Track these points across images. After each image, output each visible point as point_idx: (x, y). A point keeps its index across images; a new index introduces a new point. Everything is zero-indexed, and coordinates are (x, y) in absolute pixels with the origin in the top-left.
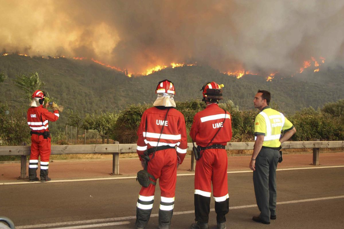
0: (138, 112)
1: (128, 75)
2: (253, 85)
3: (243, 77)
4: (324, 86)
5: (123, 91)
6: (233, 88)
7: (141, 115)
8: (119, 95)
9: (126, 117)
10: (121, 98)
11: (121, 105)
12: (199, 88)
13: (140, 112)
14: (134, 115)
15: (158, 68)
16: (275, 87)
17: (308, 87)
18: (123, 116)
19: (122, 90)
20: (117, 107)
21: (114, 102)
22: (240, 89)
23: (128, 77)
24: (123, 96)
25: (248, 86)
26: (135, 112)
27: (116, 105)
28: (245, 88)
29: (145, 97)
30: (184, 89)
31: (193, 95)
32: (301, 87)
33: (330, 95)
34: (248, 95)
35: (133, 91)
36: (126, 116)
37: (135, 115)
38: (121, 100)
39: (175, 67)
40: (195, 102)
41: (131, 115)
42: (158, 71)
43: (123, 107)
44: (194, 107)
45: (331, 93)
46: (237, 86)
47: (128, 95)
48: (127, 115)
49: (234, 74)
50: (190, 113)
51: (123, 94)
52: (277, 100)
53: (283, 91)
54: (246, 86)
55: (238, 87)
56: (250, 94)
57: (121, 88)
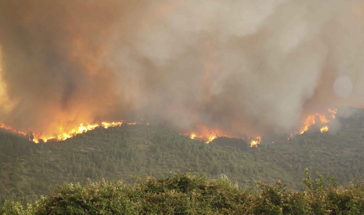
0: (78, 199)
1: (34, 140)
2: (231, 153)
3: (215, 140)
4: (337, 153)
5: (25, 166)
6: (200, 159)
7: (83, 204)
8: (18, 172)
9: (52, 209)
10: (22, 177)
11: (22, 189)
12: (147, 159)
13: (81, 199)
14: (69, 205)
15: (81, 129)
16: (264, 155)
17: (313, 156)
18: (47, 208)
19: (24, 163)
20: (16, 191)
21: (10, 184)
22: (211, 159)
23: (34, 143)
24: (26, 175)
25: (223, 155)
26: (72, 199)
27: (12, 189)
28: (218, 159)
29: (61, 174)
30: (124, 161)
31: (138, 170)
32: (302, 155)
33: (347, 167)
34: (224, 168)
35: (41, 166)
36: (52, 207)
37: (72, 206)
38: (21, 180)
39: (109, 127)
40: (185, 178)
41: (64, 205)
42: (82, 132)
43: (25, 192)
44: (183, 187)
45: (348, 164)
46: (207, 155)
47: (34, 171)
48: (54, 205)
49: (201, 137)
50: (177, 199)
51: (25, 171)
52: (268, 176)
53: (275, 161)
54: (220, 155)
55: (207, 157)
56: (226, 168)
57: (22, 161)
